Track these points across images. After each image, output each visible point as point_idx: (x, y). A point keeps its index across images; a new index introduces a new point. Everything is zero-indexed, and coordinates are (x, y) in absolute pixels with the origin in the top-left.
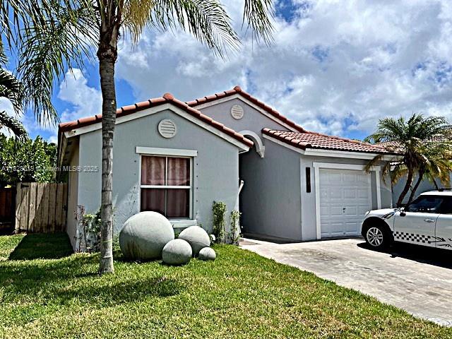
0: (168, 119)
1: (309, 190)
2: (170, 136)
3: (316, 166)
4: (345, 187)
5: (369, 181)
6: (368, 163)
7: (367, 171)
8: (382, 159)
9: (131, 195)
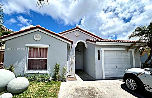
0: (38, 34)
1: (99, 59)
2: (38, 40)
3: (103, 49)
4: (117, 58)
5: (129, 55)
6: (128, 48)
7: (127, 51)
8: (135, 45)
9: (23, 61)
